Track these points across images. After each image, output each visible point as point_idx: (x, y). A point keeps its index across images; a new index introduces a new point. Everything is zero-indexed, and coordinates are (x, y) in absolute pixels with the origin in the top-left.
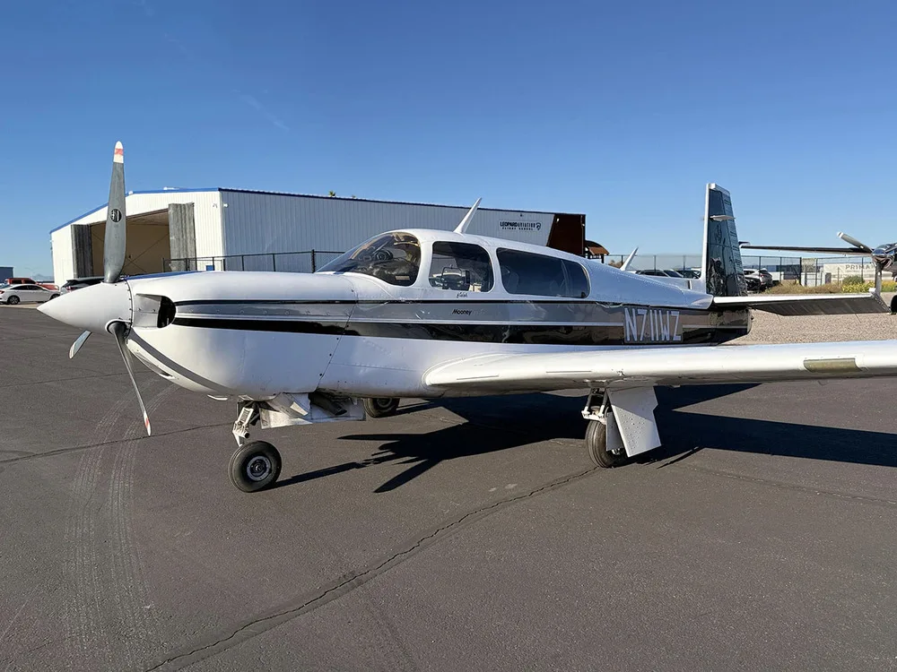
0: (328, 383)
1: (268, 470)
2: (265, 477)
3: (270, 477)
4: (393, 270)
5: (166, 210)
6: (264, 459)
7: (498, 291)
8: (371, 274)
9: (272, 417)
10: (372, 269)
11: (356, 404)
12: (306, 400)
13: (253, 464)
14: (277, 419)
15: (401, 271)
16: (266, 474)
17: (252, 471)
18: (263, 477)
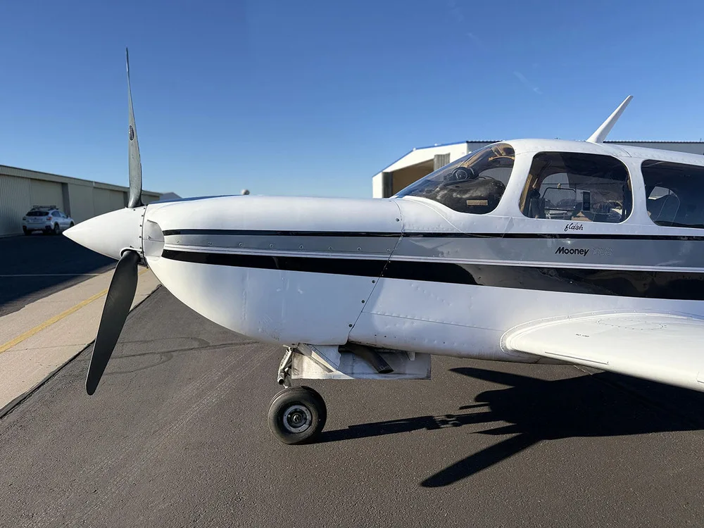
0: (360, 335)
1: (308, 422)
2: (304, 429)
3: (310, 431)
4: (466, 191)
5: (432, 160)
6: (303, 409)
7: (639, 221)
8: (434, 198)
9: (305, 366)
10: (438, 192)
11: (413, 359)
12: (334, 353)
13: (290, 414)
14: (312, 369)
15: (478, 193)
16: (305, 426)
17: (290, 420)
18: (301, 429)
